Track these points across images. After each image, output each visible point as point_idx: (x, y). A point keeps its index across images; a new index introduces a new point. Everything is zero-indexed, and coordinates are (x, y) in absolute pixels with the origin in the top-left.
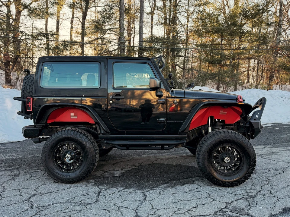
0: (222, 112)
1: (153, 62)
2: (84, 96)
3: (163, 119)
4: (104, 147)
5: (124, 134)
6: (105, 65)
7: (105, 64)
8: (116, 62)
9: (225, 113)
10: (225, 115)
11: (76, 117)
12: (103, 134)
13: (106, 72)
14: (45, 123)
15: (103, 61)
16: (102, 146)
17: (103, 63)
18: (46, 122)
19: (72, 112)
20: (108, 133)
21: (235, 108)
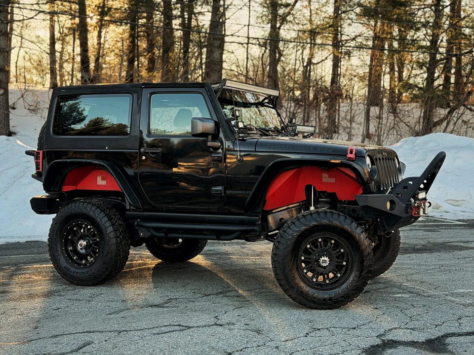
0: (326, 178)
1: (208, 91)
2: (107, 148)
3: (220, 188)
4: (141, 234)
5: (163, 212)
6: (138, 99)
7: (138, 96)
8: (154, 93)
9: (333, 180)
10: (333, 183)
11: (104, 183)
12: (133, 210)
13: (139, 110)
14: (58, 190)
15: (136, 92)
16: (139, 232)
17: (135, 95)
18: (60, 189)
19: (99, 175)
20: (140, 209)
21: (342, 169)
